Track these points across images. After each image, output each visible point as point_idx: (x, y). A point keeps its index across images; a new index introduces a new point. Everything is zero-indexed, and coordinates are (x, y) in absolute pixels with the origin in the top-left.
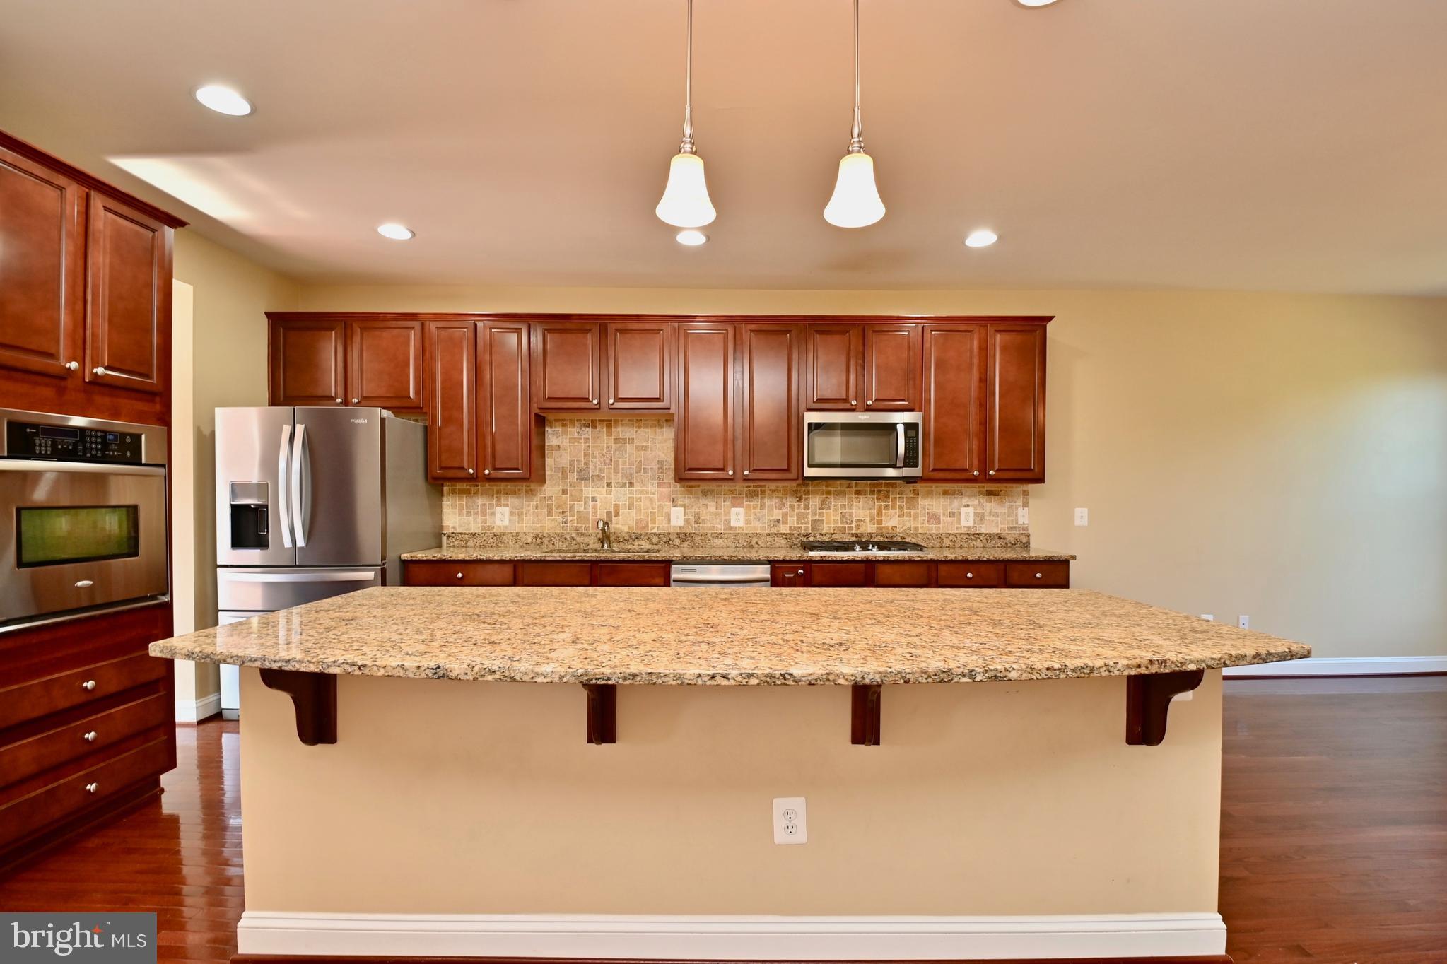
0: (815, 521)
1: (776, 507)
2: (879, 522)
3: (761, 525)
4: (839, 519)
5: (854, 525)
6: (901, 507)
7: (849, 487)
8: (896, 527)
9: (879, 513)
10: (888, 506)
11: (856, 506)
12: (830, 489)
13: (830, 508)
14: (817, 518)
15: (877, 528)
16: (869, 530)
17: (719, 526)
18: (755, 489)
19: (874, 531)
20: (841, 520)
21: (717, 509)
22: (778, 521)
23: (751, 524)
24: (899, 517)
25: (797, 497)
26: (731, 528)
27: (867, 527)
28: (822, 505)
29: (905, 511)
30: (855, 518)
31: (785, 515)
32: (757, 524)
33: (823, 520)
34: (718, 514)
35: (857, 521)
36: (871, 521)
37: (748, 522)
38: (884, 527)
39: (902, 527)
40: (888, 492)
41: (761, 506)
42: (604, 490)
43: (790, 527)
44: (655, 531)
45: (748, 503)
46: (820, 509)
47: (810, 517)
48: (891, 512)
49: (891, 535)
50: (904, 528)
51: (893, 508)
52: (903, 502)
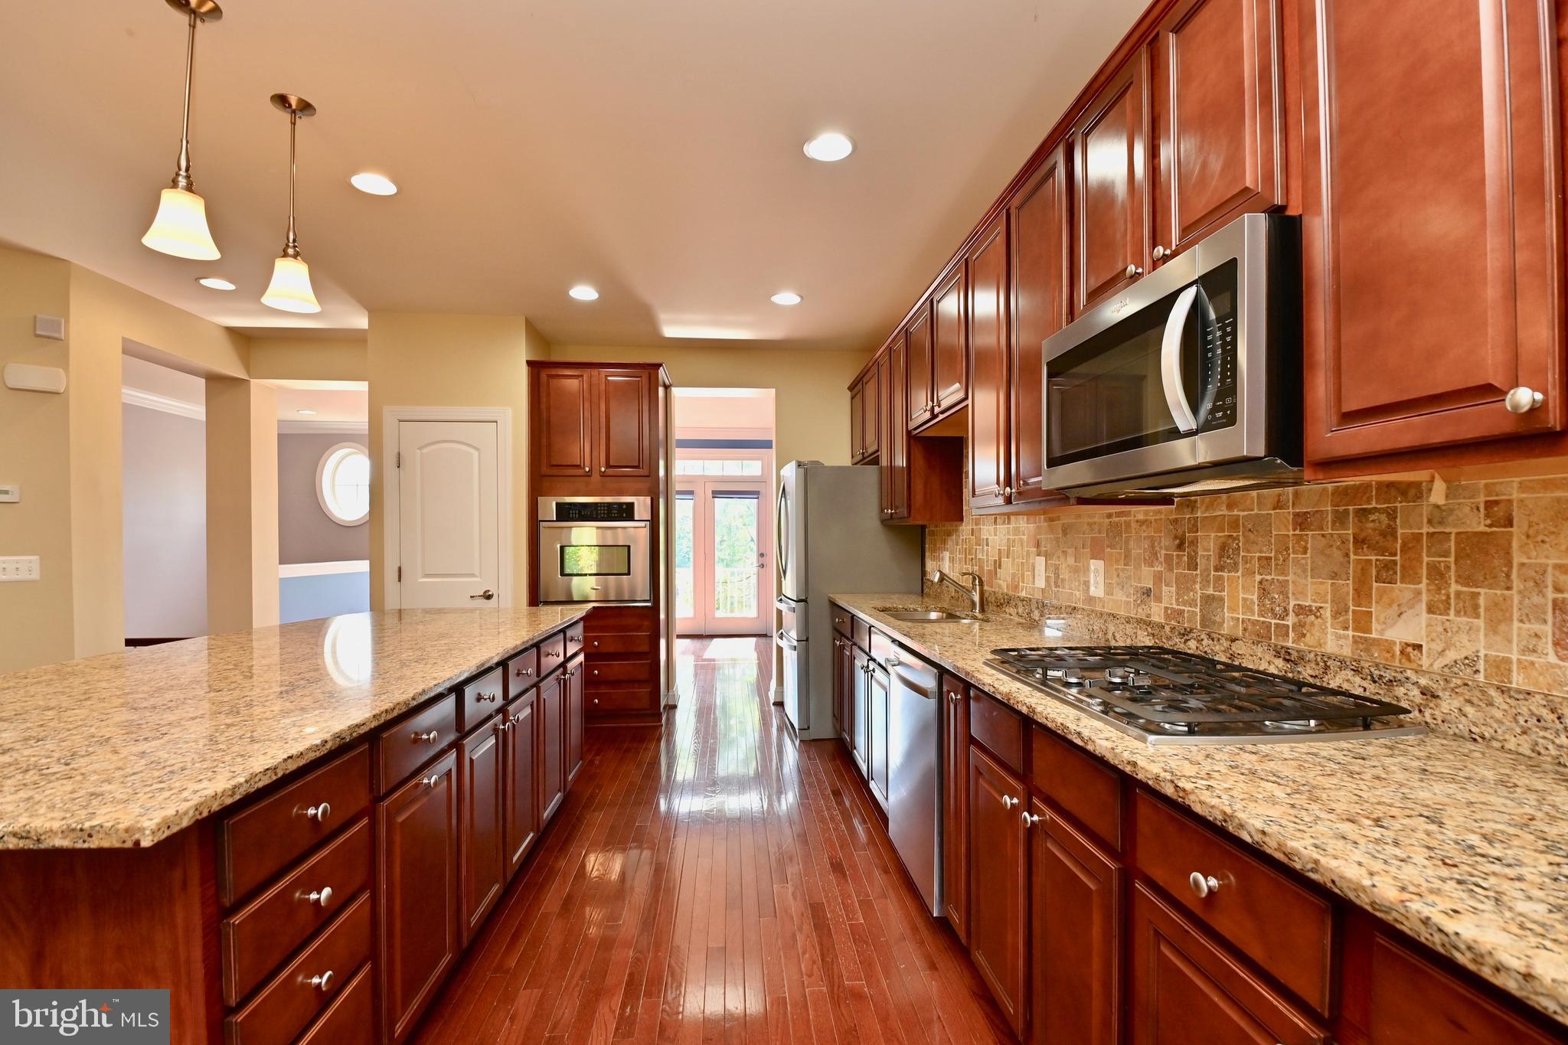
0: (1208, 600)
1: (1145, 559)
2: (1363, 622)
3: (1124, 598)
4: (1255, 597)
5: (1290, 620)
6: (1437, 575)
7: (1278, 505)
8: (1419, 647)
9: (1362, 593)
10: (1389, 566)
11: (1296, 562)
12: (1236, 512)
13: (1235, 567)
14: (1210, 591)
15: (1356, 641)
16: (1331, 646)
17: (1077, 593)
18: (1117, 519)
19: (1347, 651)
20: (1261, 604)
21: (1075, 562)
22: (1148, 592)
23: (1112, 595)
24: (1431, 610)
25: (1176, 537)
26: (1091, 600)
27: (1324, 631)
28: (1221, 557)
29: (1454, 587)
30: (1292, 603)
31: (1158, 578)
32: (1120, 596)
33: (1222, 599)
34: (1076, 570)
35: (1301, 610)
36: (1336, 614)
37: (1109, 590)
38: (1376, 642)
39: (1442, 653)
40: (1392, 515)
41: (1126, 556)
42: (992, 528)
43: (1166, 608)
44: (1023, 594)
45: (1109, 549)
46: (1216, 569)
47: (1198, 586)
48: (1402, 590)
49: (1388, 675)
50: (1452, 655)
51: (1410, 575)
52: (1446, 554)
